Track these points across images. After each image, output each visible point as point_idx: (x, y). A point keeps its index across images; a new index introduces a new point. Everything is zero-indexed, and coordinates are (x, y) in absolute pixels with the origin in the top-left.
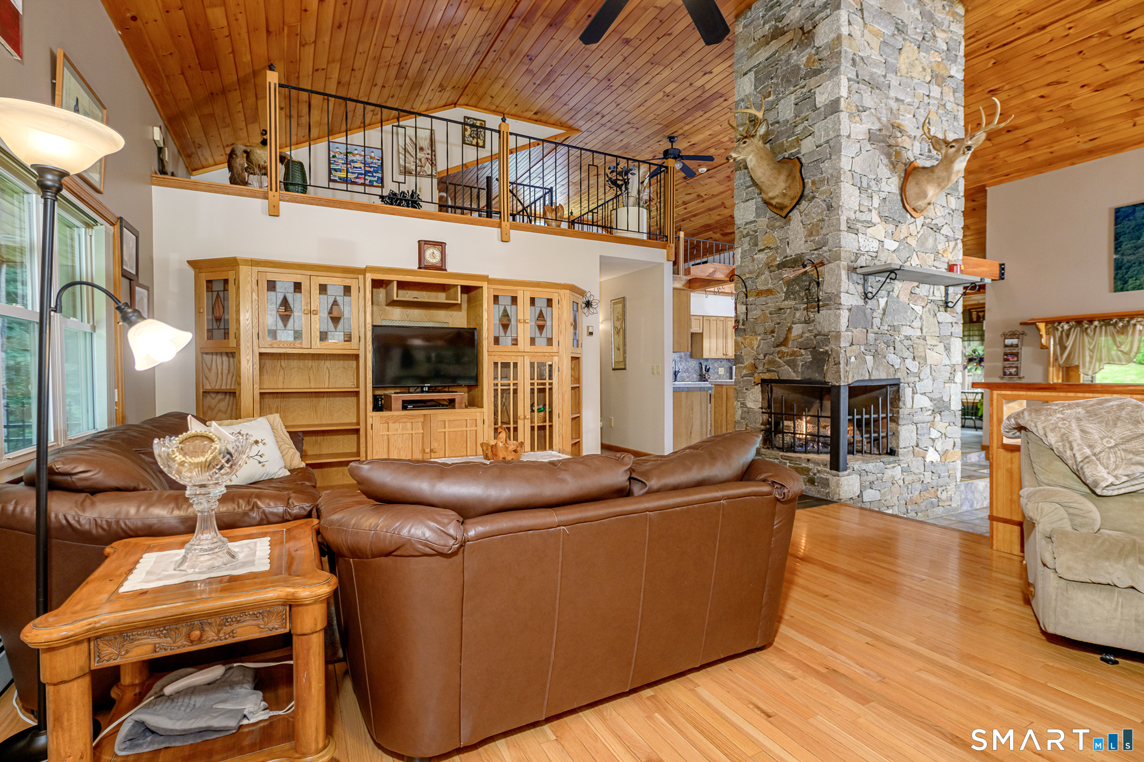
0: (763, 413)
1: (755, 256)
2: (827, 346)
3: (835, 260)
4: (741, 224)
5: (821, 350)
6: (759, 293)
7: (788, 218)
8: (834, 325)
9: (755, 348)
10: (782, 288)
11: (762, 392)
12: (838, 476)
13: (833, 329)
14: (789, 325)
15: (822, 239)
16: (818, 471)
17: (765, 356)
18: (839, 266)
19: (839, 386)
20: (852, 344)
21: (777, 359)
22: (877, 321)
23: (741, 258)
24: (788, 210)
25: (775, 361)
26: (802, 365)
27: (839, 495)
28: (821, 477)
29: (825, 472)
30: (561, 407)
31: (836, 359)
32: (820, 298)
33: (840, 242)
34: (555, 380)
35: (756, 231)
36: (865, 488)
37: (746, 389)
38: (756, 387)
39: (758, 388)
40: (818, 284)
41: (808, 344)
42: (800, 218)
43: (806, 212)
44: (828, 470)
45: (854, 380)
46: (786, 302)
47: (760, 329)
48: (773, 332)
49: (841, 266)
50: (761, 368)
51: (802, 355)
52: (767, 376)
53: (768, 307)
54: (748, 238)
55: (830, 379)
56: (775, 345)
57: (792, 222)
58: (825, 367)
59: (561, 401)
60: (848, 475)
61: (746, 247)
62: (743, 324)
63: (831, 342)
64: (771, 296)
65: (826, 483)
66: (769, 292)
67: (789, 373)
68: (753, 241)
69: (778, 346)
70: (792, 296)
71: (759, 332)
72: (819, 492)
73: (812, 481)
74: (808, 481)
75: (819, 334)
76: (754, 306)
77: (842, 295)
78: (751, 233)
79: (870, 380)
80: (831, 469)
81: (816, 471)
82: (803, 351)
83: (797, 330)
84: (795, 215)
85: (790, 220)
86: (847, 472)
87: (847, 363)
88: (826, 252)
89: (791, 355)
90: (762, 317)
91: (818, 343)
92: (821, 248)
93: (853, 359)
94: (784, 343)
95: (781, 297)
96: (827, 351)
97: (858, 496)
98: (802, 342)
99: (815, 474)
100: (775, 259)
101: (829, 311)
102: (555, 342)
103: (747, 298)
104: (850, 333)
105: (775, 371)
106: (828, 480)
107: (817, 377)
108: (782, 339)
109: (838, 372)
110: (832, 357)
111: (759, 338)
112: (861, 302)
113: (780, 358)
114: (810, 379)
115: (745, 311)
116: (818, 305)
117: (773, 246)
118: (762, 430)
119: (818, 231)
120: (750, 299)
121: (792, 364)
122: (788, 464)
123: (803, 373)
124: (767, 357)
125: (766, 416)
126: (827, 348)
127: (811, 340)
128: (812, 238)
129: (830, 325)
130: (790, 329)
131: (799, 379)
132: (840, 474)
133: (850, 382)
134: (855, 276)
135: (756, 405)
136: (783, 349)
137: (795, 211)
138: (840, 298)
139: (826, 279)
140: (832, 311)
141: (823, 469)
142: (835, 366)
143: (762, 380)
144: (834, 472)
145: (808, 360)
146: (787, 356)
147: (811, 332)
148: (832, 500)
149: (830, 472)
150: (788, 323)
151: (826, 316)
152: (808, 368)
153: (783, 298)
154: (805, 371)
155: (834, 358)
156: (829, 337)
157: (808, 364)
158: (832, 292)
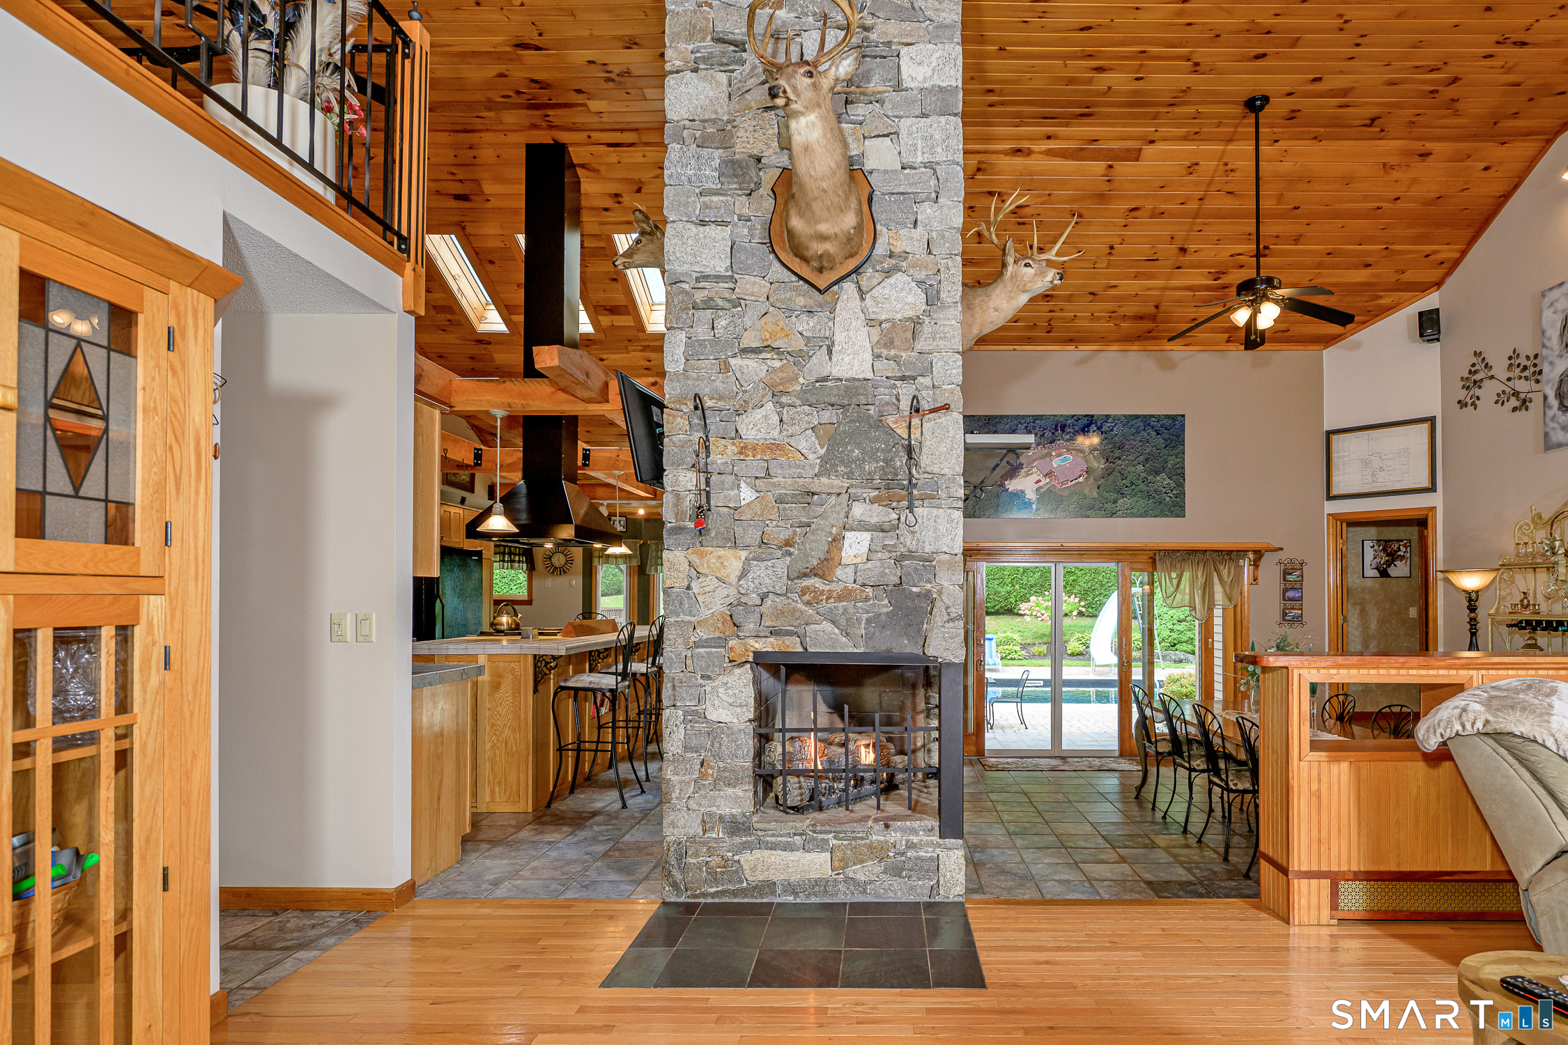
0: (754, 731)
1: (732, 361)
2: (930, 581)
5: (914, 589)
6: (746, 450)
7: (831, 294)
9: (734, 578)
10: (812, 446)
11: (755, 681)
12: (960, 847)
13: (945, 549)
14: (834, 530)
15: (917, 360)
16: (911, 846)
17: (763, 599)
18: (956, 422)
21: (800, 606)
24: (834, 277)
25: (793, 610)
26: (868, 621)
28: (918, 858)
29: (931, 844)
31: (952, 610)
32: (915, 481)
35: (733, 303)
37: (706, 677)
38: (737, 671)
39: (745, 673)
40: (909, 450)
41: (882, 575)
42: (860, 303)
43: (875, 294)
44: (936, 839)
46: (824, 480)
47: (750, 535)
48: (788, 543)
50: (750, 626)
51: (867, 599)
52: (767, 645)
53: (774, 485)
54: (709, 314)
55: (939, 651)
56: (793, 575)
57: (840, 305)
58: (926, 627)
61: (704, 336)
62: (696, 521)
63: (942, 574)
64: (784, 461)
65: (930, 868)
66: (779, 450)
67: (831, 638)
68: (721, 324)
69: (802, 576)
70: (841, 469)
71: (748, 541)
72: (912, 888)
73: (894, 869)
74: (886, 871)
75: (910, 555)
76: (731, 478)
78: (719, 302)
80: (941, 836)
81: (902, 847)
82: (869, 591)
83: (856, 543)
84: (849, 294)
85: (836, 300)
88: (926, 388)
89: (839, 598)
90: (756, 508)
91: (908, 574)
92: (913, 378)
94: (820, 570)
95: (810, 466)
96: (929, 591)
98: (870, 570)
99: (903, 853)
100: (793, 379)
101: (935, 511)
105: (794, 634)
106: (933, 859)
107: (905, 646)
108: (816, 562)
109: (959, 635)
110: (941, 605)
111: (746, 556)
113: (808, 603)
114: (888, 651)
115: (701, 485)
116: (910, 494)
117: (784, 348)
118: (754, 773)
119: (906, 339)
120: (719, 462)
121: (841, 618)
122: (830, 842)
123: (869, 637)
124: (768, 602)
125: (755, 740)
126: (929, 586)
127: (891, 567)
128: (892, 352)
129: (937, 539)
130: (837, 541)
131: (862, 650)
135: (737, 716)
136: (817, 583)
137: (848, 285)
139: (928, 443)
140: (941, 510)
141: (925, 838)
142: (951, 624)
143: (757, 654)
144: (952, 840)
145: (885, 610)
146: (828, 599)
147: (890, 552)
148: (946, 900)
149: (941, 841)
150: (833, 526)
151: (928, 519)
152: (884, 627)
153: (817, 471)
154: (877, 634)
155: (947, 608)
156: (934, 563)
157: (883, 617)
158: (943, 472)
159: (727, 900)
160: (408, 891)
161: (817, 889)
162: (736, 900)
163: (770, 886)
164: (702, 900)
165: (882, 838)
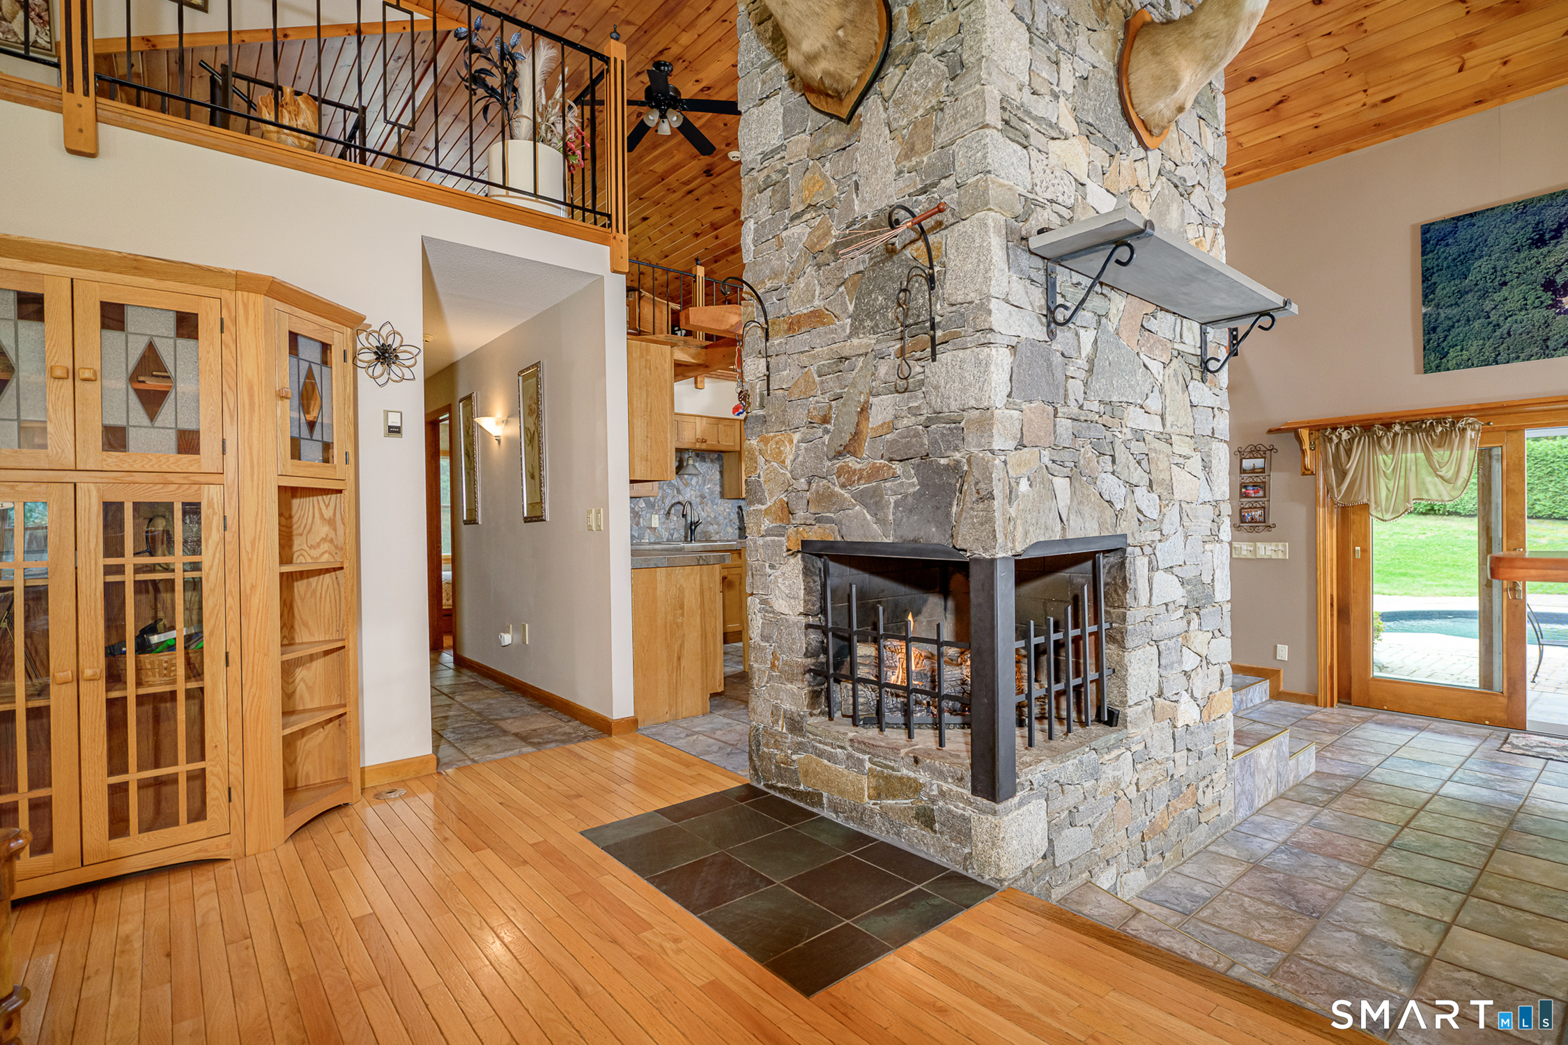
0: (808, 626)
1: (784, 234)
2: (956, 449)
3: (975, 210)
4: (754, 160)
5: (943, 461)
6: (795, 325)
7: (855, 120)
8: (974, 391)
9: (788, 462)
10: (844, 304)
11: (807, 572)
12: (995, 813)
13: (972, 403)
14: (862, 399)
15: (939, 158)
16: (942, 794)
17: (809, 483)
18: (984, 225)
19: (992, 562)
20: (1021, 445)
21: (837, 489)
22: (1076, 387)
23: (755, 242)
24: (854, 97)
25: (833, 494)
26: (897, 504)
27: (999, 868)
28: (949, 812)
29: (960, 797)
30: (233, 631)
31: (982, 485)
32: (938, 319)
33: (985, 157)
34: (209, 556)
35: (783, 172)
36: (1059, 828)
37: (771, 566)
38: (792, 561)
39: (796, 564)
40: (931, 280)
41: (908, 446)
42: (883, 116)
43: (897, 95)
44: (967, 793)
45: (1030, 542)
46: (855, 341)
47: (799, 415)
48: (825, 420)
49: (991, 223)
50: (801, 514)
51: (895, 477)
52: (814, 534)
53: (813, 357)
54: (769, 192)
55: (970, 543)
56: (832, 454)
57: (864, 129)
58: (954, 509)
59: (233, 615)
60: (1021, 804)
61: (764, 213)
62: (762, 406)
63: (969, 438)
64: (821, 329)
65: (962, 831)
66: (817, 318)
67: (864, 525)
68: (778, 197)
69: (839, 455)
70: (868, 323)
71: (796, 422)
72: (945, 849)
73: (926, 818)
74: (917, 817)
75: (936, 416)
76: (783, 358)
77: (994, 305)
78: (774, 177)
79: (1066, 541)
80: (975, 791)
81: (935, 793)
82: (898, 467)
83: (883, 409)
84: (872, 110)
85: (860, 124)
86: (1016, 799)
87: (1011, 496)
88: (949, 190)
89: (870, 478)
90: (802, 383)
91: (934, 443)
92: (935, 185)
93: (1024, 486)
94: (850, 448)
95: (843, 327)
96: (958, 462)
97: (1044, 857)
98: (894, 441)
99: (933, 802)
100: (827, 234)
101: (961, 353)
102: (208, 444)
103: (767, 340)
104: (1016, 414)
105: (830, 520)
106: (967, 820)
107: (932, 534)
108: (848, 437)
109: (989, 520)
110: (970, 479)
111: (796, 437)
112: (1040, 333)
113: (843, 486)
114: (915, 541)
115: (764, 371)
116: (933, 338)
117: (821, 200)
118: (810, 671)
119: (928, 137)
120: (776, 341)
121: (872, 501)
122: (868, 765)
123: (898, 523)
124: (814, 486)
125: (815, 636)
126: (957, 456)
127: (917, 435)
128: (914, 161)
129: (964, 390)
130: (864, 410)
131: (890, 540)
132: (999, 807)
133: (1019, 549)
134: (1025, 259)
135: (792, 608)
136: (851, 461)
137: (873, 101)
138: (989, 312)
139: (952, 264)
140: (968, 351)
141: (955, 788)
142: (981, 505)
143: (805, 543)
144: (985, 801)
145: (911, 490)
146: (859, 479)
147: (915, 415)
148: (979, 879)
149: (972, 798)
150: (861, 393)
151: (953, 366)
152: (911, 511)
153: (848, 331)
154: (904, 520)
155: (977, 483)
156: (962, 424)
157: (910, 499)
158: (969, 299)
159: (788, 799)
160: (632, 724)
161: (854, 814)
162: (794, 802)
163: (814, 797)
164: (772, 792)
165: (912, 775)
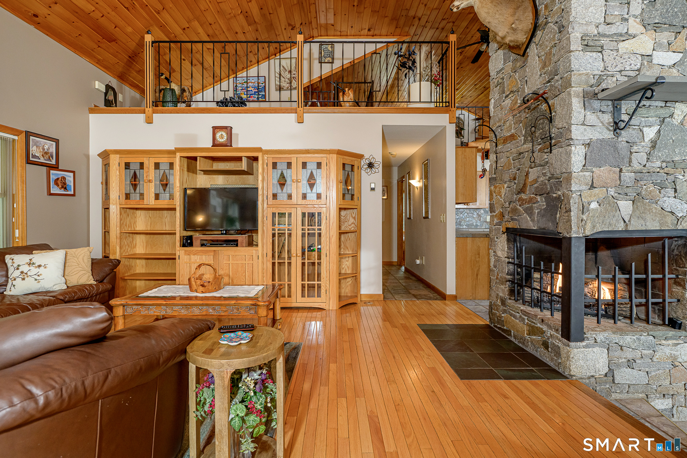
0: (509, 263)
1: (503, 103)
2: (559, 190)
3: (566, 88)
4: (494, 75)
5: (554, 195)
6: (506, 140)
7: (526, 55)
8: (565, 165)
9: (503, 196)
10: (521, 131)
11: (508, 240)
12: (569, 346)
13: (564, 170)
14: (527, 170)
15: (554, 68)
16: (551, 336)
17: (509, 204)
18: (569, 94)
19: (570, 238)
20: (592, 187)
21: (518, 207)
22: (640, 157)
23: (494, 107)
24: (525, 46)
25: (517, 209)
26: (538, 213)
27: (570, 370)
28: (554, 343)
29: (557, 338)
30: (328, 248)
31: (567, 206)
32: (553, 135)
33: (570, 65)
34: (323, 227)
35: (503, 79)
37: (497, 238)
38: (503, 236)
39: (505, 236)
40: (550, 120)
41: (542, 189)
42: (536, 51)
43: (541, 42)
44: (560, 336)
45: (595, 231)
46: (525, 146)
47: (506, 177)
48: (515, 179)
49: (572, 93)
50: (506, 217)
51: (538, 202)
52: (510, 225)
53: (511, 153)
54: (498, 87)
55: (562, 229)
56: (517, 192)
57: (529, 58)
58: (558, 216)
59: (328, 243)
60: (587, 346)
61: (497, 96)
62: (495, 174)
63: (563, 186)
64: (514, 141)
65: (558, 351)
66: (512, 137)
67: (527, 222)
68: (501, 89)
69: (519, 193)
70: (529, 138)
71: (505, 180)
72: (552, 359)
73: (546, 345)
74: (543, 344)
75: (552, 177)
76: (502, 153)
77: (573, 128)
78: (500, 81)
79: (627, 231)
80: (562, 336)
81: (549, 335)
82: (539, 198)
83: (534, 173)
84: (532, 49)
85: (528, 56)
86: (584, 343)
87: (583, 209)
88: (557, 81)
89: (529, 203)
90: (507, 164)
91: (551, 187)
92: (552, 79)
93: (594, 205)
94: (522, 191)
95: (521, 140)
96: (560, 196)
97: (606, 375)
98: (537, 187)
99: (548, 339)
100: (516, 102)
101: (560, 149)
102: (323, 197)
103: (496, 147)
104: (587, 174)
105: (516, 220)
106: (559, 348)
107: (550, 226)
108: (522, 185)
109: (569, 221)
110: (564, 203)
111: (506, 186)
112: (609, 135)
113: (520, 206)
114: (544, 229)
115: (495, 159)
116: (551, 143)
117: (515, 89)
118: (509, 281)
119: (550, 59)
120: (499, 147)
121: (530, 211)
122: (526, 321)
123: (538, 221)
124: (511, 205)
125: (511, 267)
126: (559, 193)
127: (545, 184)
128: (546, 69)
129: (561, 165)
130: (527, 174)
131: (536, 228)
132: (572, 344)
133: (588, 233)
134: (596, 104)
135: (503, 254)
136: (523, 196)
137: (533, 46)
138: (571, 131)
139: (558, 112)
140: (563, 148)
141: (555, 334)
142: (566, 214)
143: (507, 229)
144: (566, 341)
145: (543, 208)
146: (525, 203)
147: (544, 176)
148: (563, 374)
149: (561, 339)
150: (526, 167)
151: (558, 155)
152: (543, 216)
153: (523, 142)
154: (540, 220)
155: (565, 205)
156: (561, 180)
157: (542, 211)
158: (564, 126)
159: (500, 332)
160: (454, 298)
161: (521, 340)
162: (502, 333)
163: (508, 332)
164: (496, 328)
165: (541, 326)
